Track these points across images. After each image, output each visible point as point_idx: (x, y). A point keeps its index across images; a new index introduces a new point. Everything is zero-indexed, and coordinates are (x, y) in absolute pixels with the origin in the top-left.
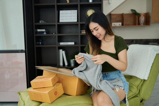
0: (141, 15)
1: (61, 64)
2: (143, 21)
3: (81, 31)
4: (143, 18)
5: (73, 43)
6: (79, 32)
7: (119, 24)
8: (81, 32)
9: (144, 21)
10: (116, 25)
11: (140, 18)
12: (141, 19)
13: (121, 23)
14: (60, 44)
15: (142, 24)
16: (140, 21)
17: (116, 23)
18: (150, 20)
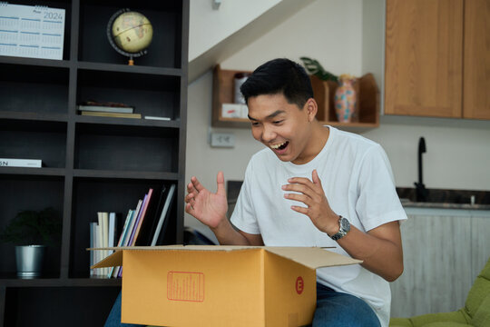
0: (342, 81)
2: (348, 104)
4: (348, 92)
5: (37, 163)
8: (79, 113)
9: (355, 105)
10: (238, 114)
11: (338, 94)
12: (342, 98)
15: (345, 118)
16: (340, 106)
17: (238, 107)
18: (379, 103)
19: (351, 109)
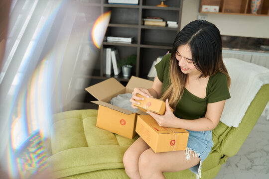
1: (108, 72)
2: (257, 6)
3: (145, 20)
4: (258, 0)
5: (129, 40)
6: (140, 22)
7: (215, 9)
8: (144, 22)
9: (260, 6)
10: (208, 10)
11: (253, 1)
12: (254, 3)
13: (217, 8)
14: (108, 40)
15: (255, 11)
16: (253, 6)
17: (209, 7)
19: (258, 8)
